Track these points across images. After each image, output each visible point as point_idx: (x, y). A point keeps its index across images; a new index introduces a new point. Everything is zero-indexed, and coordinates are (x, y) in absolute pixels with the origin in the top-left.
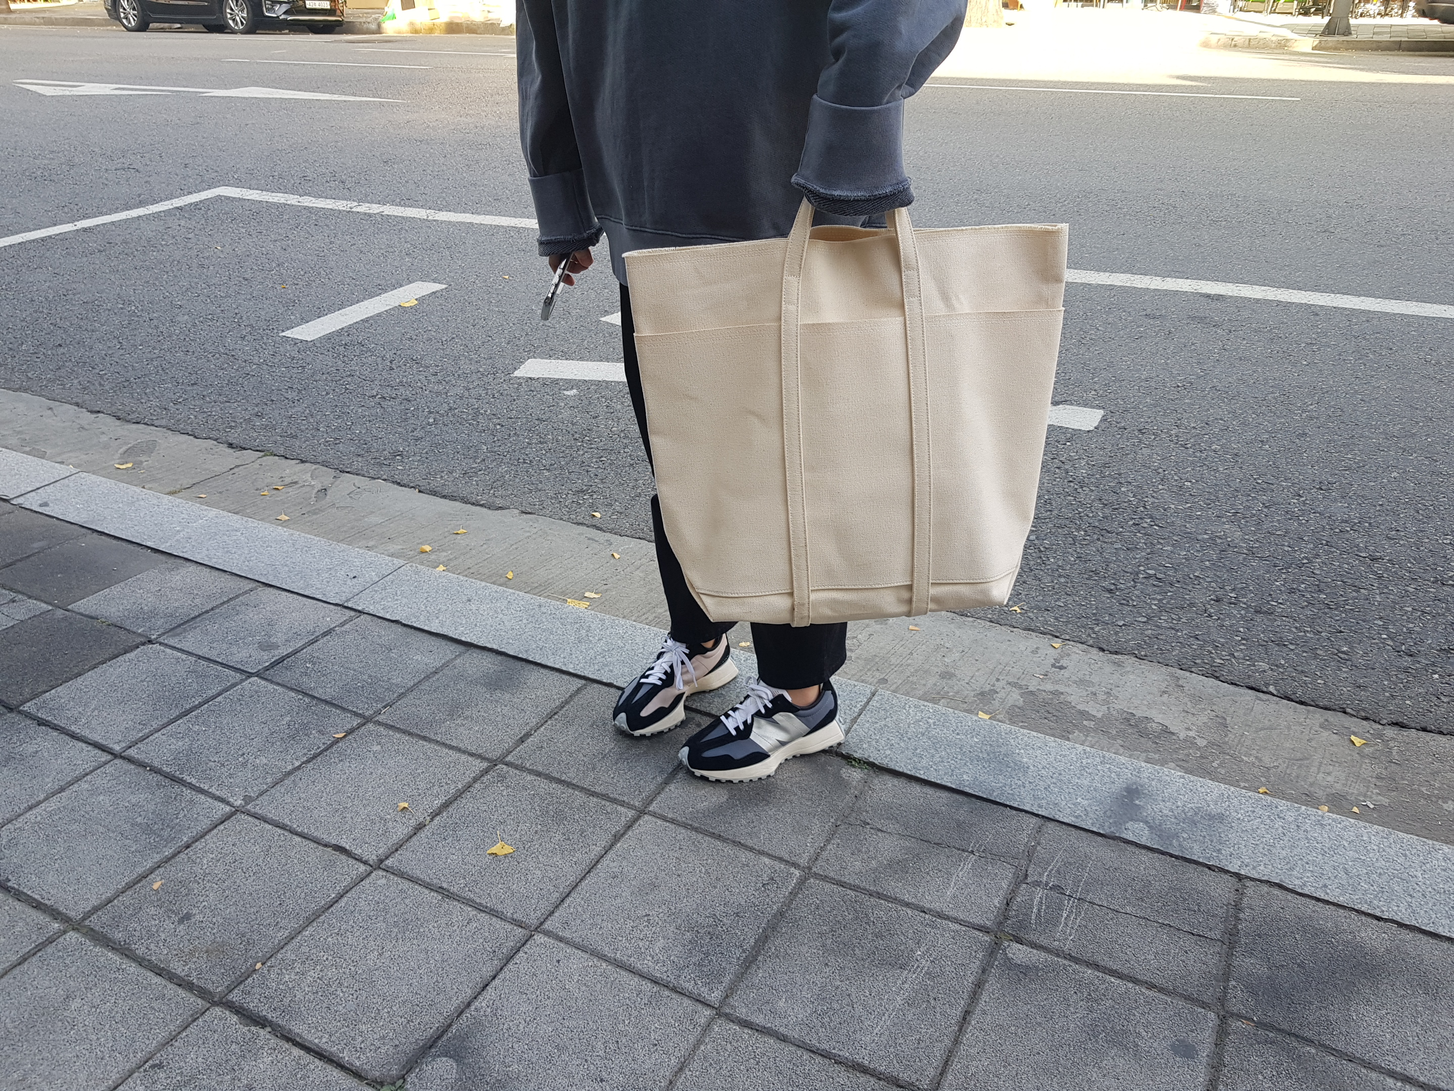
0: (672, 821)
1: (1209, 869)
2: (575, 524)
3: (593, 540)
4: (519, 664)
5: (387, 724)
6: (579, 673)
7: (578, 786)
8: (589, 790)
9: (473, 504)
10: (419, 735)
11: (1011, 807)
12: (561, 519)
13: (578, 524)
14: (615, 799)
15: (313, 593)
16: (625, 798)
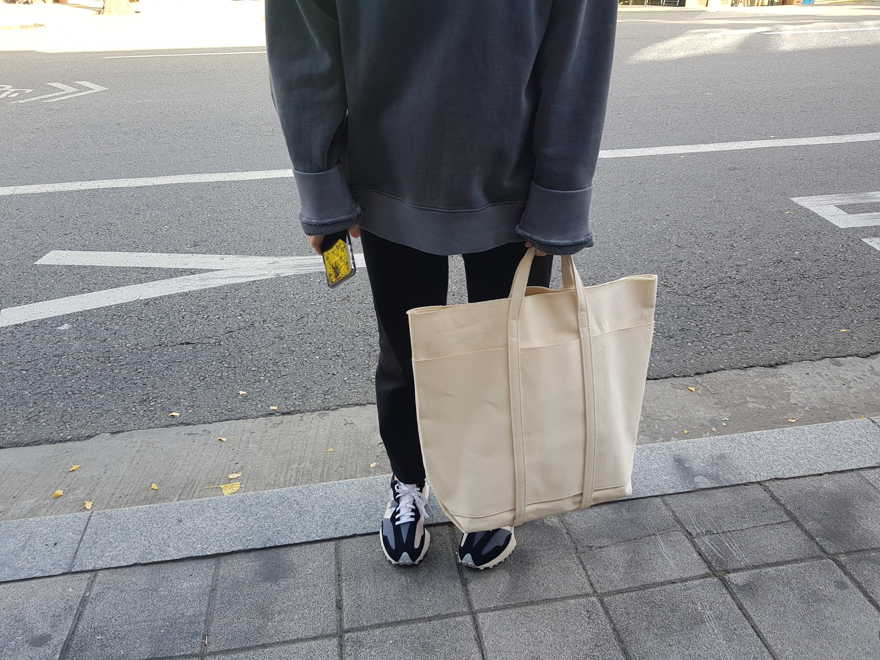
0: (496, 609)
1: (745, 485)
2: (163, 427)
3: (192, 434)
4: (272, 552)
5: (221, 651)
6: (325, 538)
7: (414, 620)
8: (425, 618)
9: (61, 442)
10: (258, 646)
11: (641, 498)
12: (150, 428)
13: (167, 426)
14: (448, 615)
15: (28, 574)
16: (454, 610)
